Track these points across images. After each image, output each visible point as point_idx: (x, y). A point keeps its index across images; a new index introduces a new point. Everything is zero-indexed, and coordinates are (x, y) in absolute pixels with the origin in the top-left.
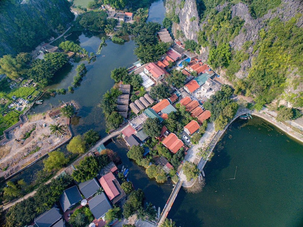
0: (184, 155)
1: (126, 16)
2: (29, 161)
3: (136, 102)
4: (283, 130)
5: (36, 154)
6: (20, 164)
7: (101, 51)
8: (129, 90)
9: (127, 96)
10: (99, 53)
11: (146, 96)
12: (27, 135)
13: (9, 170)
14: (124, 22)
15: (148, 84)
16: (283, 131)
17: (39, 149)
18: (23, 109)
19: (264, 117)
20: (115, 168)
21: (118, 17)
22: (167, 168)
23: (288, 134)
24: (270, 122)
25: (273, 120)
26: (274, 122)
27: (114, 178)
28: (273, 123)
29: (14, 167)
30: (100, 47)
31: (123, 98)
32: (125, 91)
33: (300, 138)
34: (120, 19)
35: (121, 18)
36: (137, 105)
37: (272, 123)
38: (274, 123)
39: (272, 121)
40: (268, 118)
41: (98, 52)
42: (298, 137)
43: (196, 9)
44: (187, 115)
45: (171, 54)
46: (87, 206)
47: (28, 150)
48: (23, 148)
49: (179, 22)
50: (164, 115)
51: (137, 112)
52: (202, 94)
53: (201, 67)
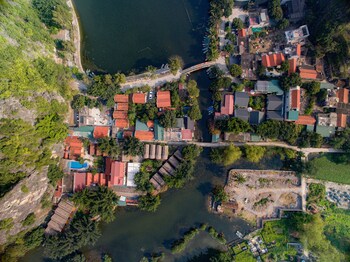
0: (165, 85)
2: (272, 174)
3: (159, 157)
5: (264, 176)
6: (278, 177)
8: (156, 176)
9: (162, 170)
11: (147, 156)
12: (264, 201)
13: (288, 177)
15: (134, 167)
17: (261, 180)
18: (256, 238)
20: (217, 114)
22: (183, 87)
27: (222, 108)
29: (282, 177)
36: (161, 154)
43: (12, 192)
44: (134, 109)
46: (249, 106)
47: (268, 186)
48: (271, 190)
49: (32, 214)
50: (150, 124)
51: (167, 147)
52: (101, 120)
53: (72, 144)
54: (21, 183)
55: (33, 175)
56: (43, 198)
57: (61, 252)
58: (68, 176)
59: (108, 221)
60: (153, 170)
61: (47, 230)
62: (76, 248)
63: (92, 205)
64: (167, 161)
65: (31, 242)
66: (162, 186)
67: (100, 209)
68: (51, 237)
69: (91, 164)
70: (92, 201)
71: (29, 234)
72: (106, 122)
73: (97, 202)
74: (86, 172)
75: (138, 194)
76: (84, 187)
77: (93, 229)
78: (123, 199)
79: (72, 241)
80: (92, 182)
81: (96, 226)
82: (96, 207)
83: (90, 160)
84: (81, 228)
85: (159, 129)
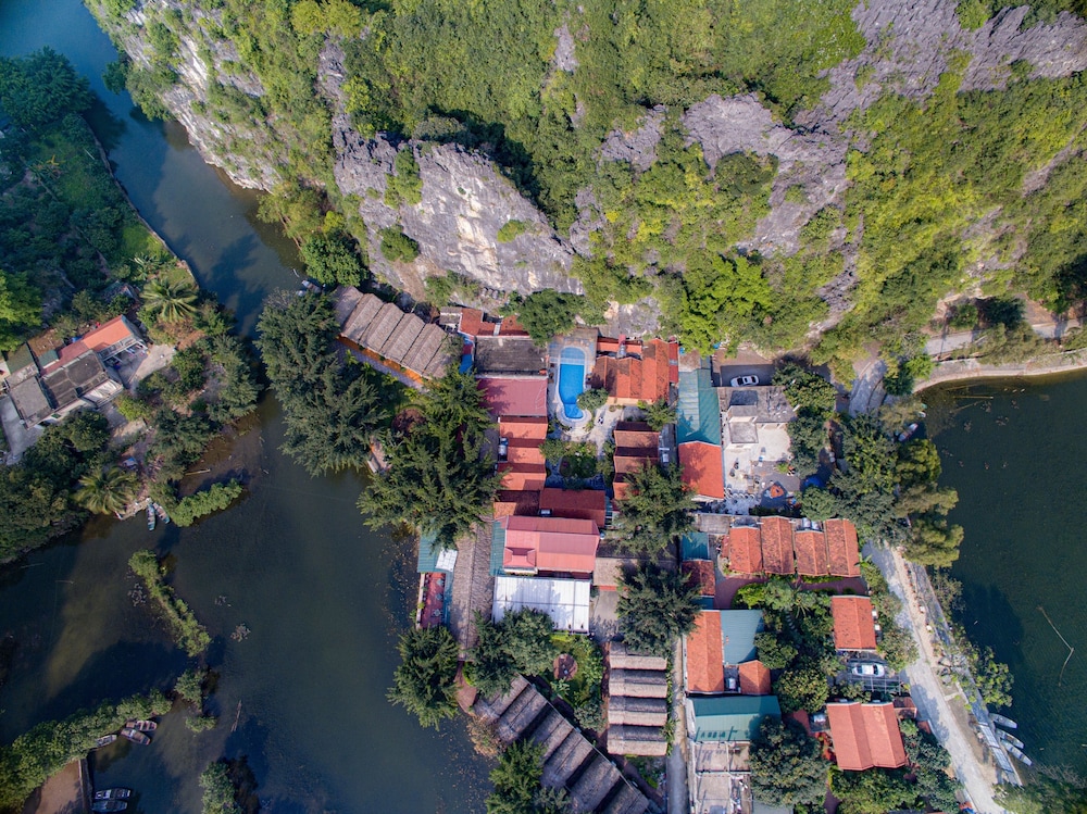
1: (106, 352)
3: (616, 716)
4: (1012, 374)
7: (196, 617)
8: (538, 701)
9: (559, 729)
10: (205, 638)
11: (617, 660)
14: (126, 386)
15: (574, 607)
16: (1012, 377)
19: (944, 375)
21: (80, 393)
23: (1029, 378)
24: (964, 376)
25: (969, 368)
26: (973, 370)
28: (975, 375)
30: (166, 605)
31: (557, 750)
32: (527, 715)
33: (1060, 365)
34: (95, 394)
35: (97, 384)
36: (629, 723)
37: (971, 376)
38: (977, 370)
39: (969, 372)
40: (953, 370)
41: (196, 639)
42: (1054, 365)
45: (501, 398)
49: (417, 249)
50: (755, 673)
51: (657, 749)
52: (745, 465)
53: (650, 365)
54: (536, 217)
55: (557, 252)
56: (465, 281)
57: (277, 342)
58: (534, 353)
59: (367, 505)
60: (560, 687)
61: (353, 294)
62: (281, 392)
63: (431, 444)
64: (600, 751)
65: (324, 253)
66: (494, 726)
67: (413, 476)
68: (330, 306)
69: (577, 433)
70: (446, 445)
71: (350, 244)
72: (739, 484)
73: (441, 466)
74: (550, 419)
75: (465, 622)
76: (495, 411)
77: (341, 449)
78: (446, 560)
79: (310, 376)
80: (512, 442)
81: (351, 460)
82: (422, 460)
83: (591, 428)
84: (346, 406)
85: (741, 722)
